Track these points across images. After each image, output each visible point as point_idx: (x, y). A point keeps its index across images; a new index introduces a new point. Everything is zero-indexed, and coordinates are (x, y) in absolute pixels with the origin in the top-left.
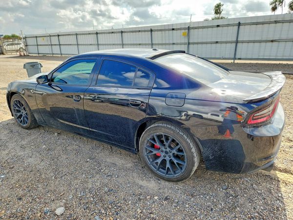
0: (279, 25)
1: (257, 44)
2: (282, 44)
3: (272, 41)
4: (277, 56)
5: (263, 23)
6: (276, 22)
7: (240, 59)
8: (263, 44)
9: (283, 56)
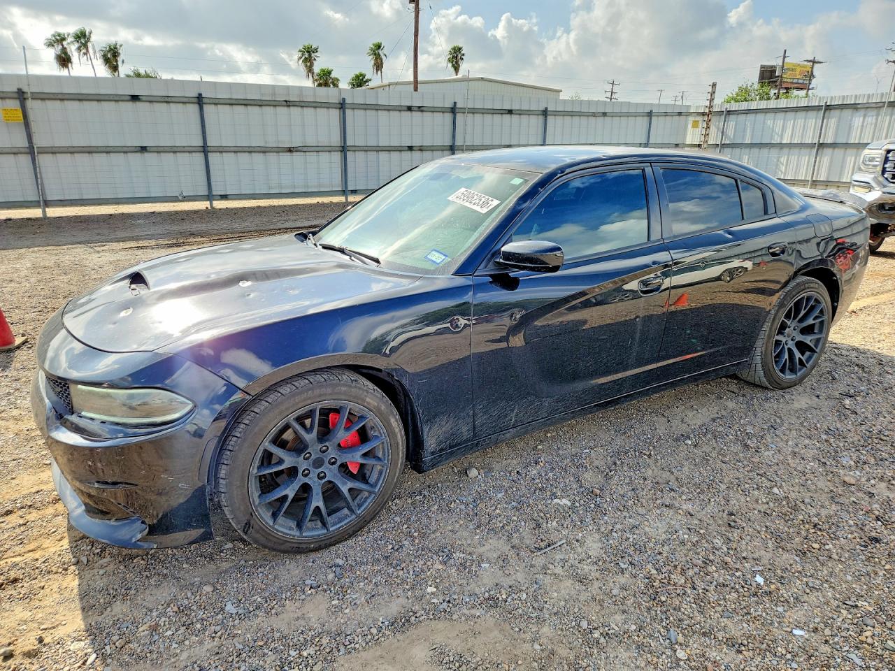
0: (295, 111)
1: (258, 157)
2: (312, 157)
3: (290, 150)
4: (308, 187)
5: (260, 104)
6: (288, 104)
7: (224, 197)
8: (272, 157)
9: (319, 186)
